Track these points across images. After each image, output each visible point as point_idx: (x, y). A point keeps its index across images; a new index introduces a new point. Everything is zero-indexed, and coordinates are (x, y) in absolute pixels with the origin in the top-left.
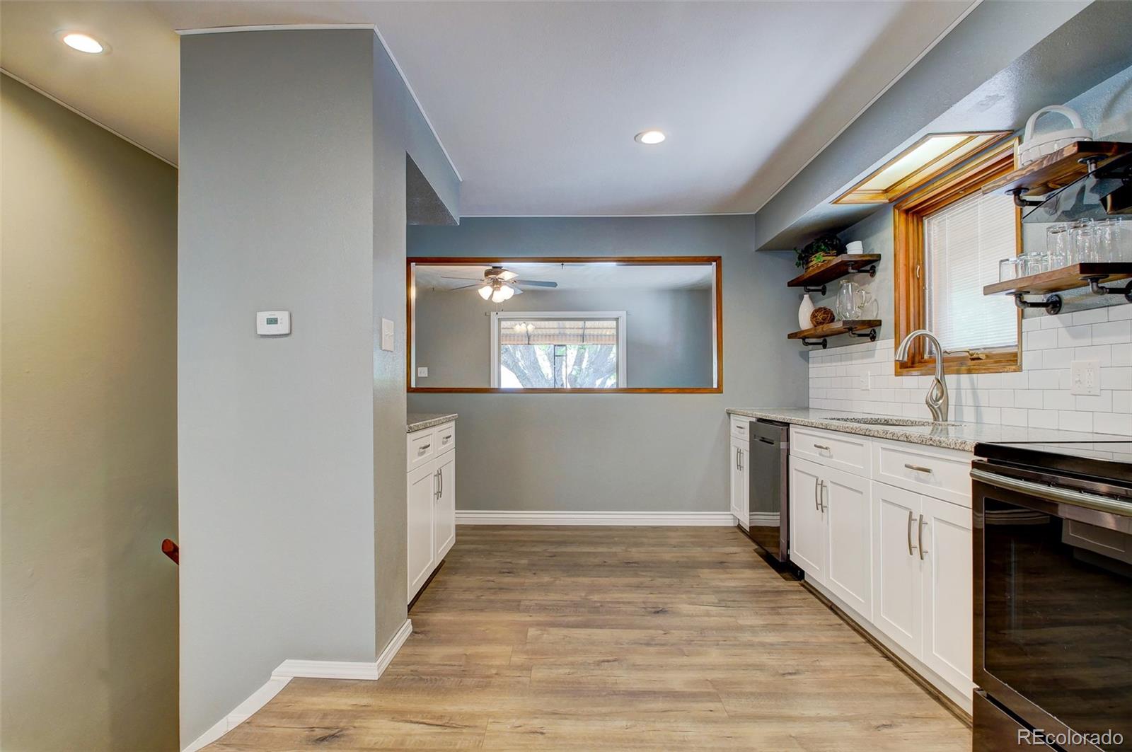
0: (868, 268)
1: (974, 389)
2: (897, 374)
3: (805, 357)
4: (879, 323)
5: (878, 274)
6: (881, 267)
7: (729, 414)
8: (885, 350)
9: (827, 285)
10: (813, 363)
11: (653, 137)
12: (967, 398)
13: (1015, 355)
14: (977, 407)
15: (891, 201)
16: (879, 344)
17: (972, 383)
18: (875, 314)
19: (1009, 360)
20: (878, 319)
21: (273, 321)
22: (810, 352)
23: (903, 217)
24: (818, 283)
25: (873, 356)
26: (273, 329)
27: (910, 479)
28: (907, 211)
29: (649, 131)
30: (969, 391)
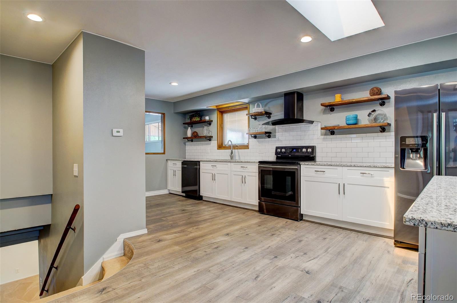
0: (209, 123)
1: (238, 152)
2: (218, 149)
3: (185, 144)
4: (212, 137)
5: (211, 125)
6: (212, 124)
7: (167, 160)
8: (214, 143)
9: (193, 125)
10: (188, 146)
11: (175, 84)
12: (237, 154)
13: (248, 146)
14: (239, 156)
15: (217, 109)
16: (212, 142)
17: (238, 151)
18: (211, 134)
19: (246, 147)
20: (212, 136)
21: (118, 132)
22: (186, 143)
23: (219, 112)
24: (191, 124)
25: (210, 145)
26: (118, 134)
27: (242, 170)
28: (220, 112)
29: (174, 83)
30: (237, 153)
